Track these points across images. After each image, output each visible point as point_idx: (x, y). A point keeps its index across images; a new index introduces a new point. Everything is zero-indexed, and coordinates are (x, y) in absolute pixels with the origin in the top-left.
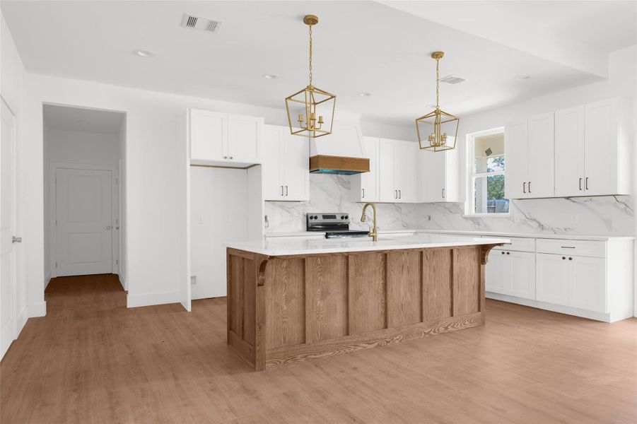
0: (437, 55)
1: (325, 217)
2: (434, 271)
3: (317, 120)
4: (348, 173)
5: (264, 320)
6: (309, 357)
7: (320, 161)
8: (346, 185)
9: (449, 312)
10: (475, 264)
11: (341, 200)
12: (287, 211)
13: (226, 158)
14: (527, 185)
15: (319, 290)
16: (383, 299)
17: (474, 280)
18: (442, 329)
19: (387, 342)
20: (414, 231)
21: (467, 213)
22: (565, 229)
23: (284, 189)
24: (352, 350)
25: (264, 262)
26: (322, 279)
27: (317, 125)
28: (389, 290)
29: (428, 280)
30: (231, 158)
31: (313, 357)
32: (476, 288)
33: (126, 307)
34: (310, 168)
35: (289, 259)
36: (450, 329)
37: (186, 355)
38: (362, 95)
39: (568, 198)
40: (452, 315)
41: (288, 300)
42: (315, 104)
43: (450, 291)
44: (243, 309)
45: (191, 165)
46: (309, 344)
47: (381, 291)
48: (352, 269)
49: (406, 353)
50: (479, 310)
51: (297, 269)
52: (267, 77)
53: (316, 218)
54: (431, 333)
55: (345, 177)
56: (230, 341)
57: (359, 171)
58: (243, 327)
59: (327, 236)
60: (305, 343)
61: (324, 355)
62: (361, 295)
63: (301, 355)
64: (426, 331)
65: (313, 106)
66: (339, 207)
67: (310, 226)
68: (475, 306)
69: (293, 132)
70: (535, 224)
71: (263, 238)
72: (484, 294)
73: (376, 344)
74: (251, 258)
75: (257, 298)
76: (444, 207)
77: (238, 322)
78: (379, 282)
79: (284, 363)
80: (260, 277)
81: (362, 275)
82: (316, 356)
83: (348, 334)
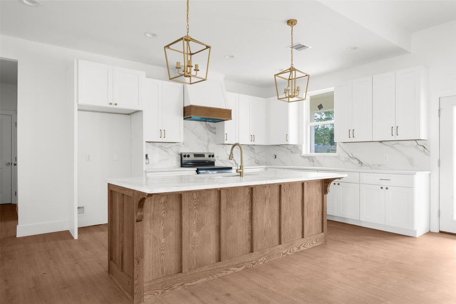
0: (291, 22)
1: (196, 155)
2: (290, 201)
3: (193, 68)
4: (215, 121)
5: (142, 256)
6: (186, 284)
7: (192, 109)
8: (213, 130)
9: (300, 235)
10: (319, 194)
11: (208, 142)
12: (165, 151)
13: (111, 104)
14: (351, 132)
15: (195, 222)
16: (250, 227)
17: (319, 208)
18: (296, 249)
19: (253, 264)
20: (265, 167)
21: (304, 153)
22: (379, 165)
23: (162, 133)
24: (224, 274)
25: (142, 200)
26: (197, 212)
27: (193, 73)
28: (255, 218)
29: (285, 209)
30: (116, 104)
31: (189, 284)
32: (320, 213)
33: (16, 236)
34: (184, 116)
35: (167, 195)
36: (302, 248)
37: (65, 288)
38: (227, 57)
39: (381, 142)
40: (303, 237)
41: (165, 234)
42: (191, 54)
43: (301, 218)
44: (122, 242)
45: (79, 110)
46: (185, 273)
47: (248, 220)
48: (223, 202)
49: (270, 275)
50: (322, 232)
51: (174, 204)
52: (148, 35)
53: (188, 156)
54: (288, 253)
55: (211, 124)
56: (110, 271)
57: (223, 119)
58: (122, 259)
59: (197, 171)
60: (181, 272)
61: (199, 281)
62: (232, 224)
63: (178, 284)
64: (284, 252)
65: (189, 56)
66: (207, 147)
67: (184, 162)
68: (320, 227)
69: (171, 77)
70: (356, 162)
71: (144, 173)
72: (326, 217)
73: (244, 267)
74: (131, 194)
75: (136, 234)
76: (287, 148)
77: (118, 252)
78: (246, 212)
79: (162, 293)
80: (139, 214)
81: (232, 206)
82: (192, 283)
83: (220, 261)
